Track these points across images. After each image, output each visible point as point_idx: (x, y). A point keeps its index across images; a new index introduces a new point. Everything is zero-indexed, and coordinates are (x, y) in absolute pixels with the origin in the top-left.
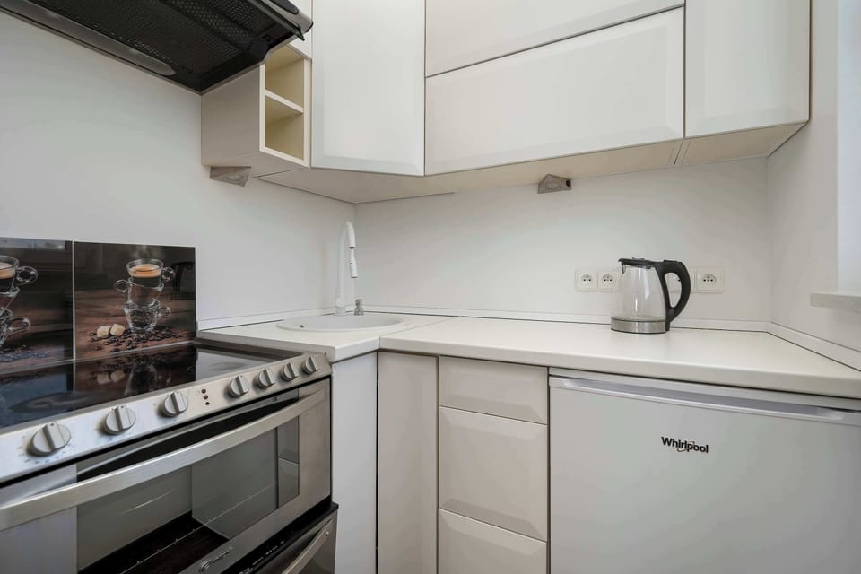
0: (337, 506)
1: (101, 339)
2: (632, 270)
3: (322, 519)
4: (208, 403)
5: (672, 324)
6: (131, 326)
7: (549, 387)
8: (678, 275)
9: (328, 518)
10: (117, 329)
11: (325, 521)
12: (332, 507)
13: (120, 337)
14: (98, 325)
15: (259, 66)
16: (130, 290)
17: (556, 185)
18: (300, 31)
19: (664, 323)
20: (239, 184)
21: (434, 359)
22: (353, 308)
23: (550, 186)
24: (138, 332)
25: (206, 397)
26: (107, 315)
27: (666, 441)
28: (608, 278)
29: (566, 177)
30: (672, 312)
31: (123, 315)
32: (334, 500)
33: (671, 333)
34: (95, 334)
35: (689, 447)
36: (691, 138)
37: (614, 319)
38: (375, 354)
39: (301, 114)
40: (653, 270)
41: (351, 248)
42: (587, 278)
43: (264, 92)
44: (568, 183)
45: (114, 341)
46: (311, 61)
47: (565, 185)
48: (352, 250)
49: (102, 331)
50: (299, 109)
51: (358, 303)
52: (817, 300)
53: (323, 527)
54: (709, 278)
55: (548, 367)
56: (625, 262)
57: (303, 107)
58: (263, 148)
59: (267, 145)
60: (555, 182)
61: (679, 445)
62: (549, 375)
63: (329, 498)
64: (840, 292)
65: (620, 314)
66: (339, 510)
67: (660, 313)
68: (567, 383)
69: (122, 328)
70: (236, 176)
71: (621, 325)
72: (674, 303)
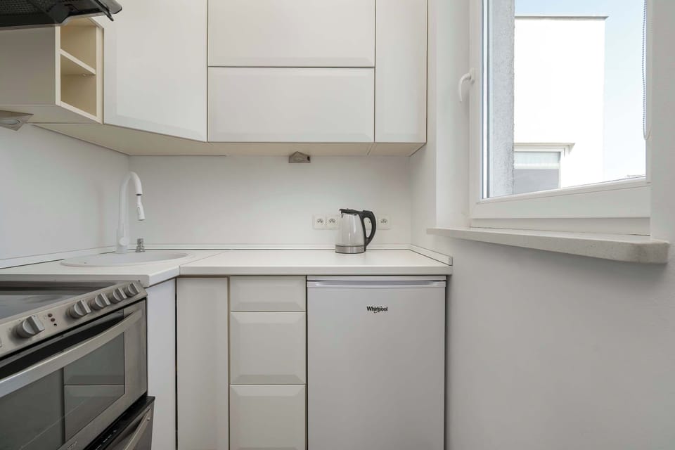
0: (153, 398)
2: (347, 216)
3: (144, 409)
4: (55, 324)
5: (367, 247)
7: (307, 288)
8: (370, 218)
9: (148, 407)
11: (146, 410)
12: (148, 400)
15: (54, 26)
17: (301, 159)
18: (108, 11)
19: (363, 247)
20: (12, 128)
21: (226, 279)
22: (135, 246)
23: (297, 159)
25: (53, 320)
27: (369, 309)
28: (332, 221)
29: (306, 153)
30: (368, 240)
32: (150, 394)
33: (367, 252)
35: (379, 309)
36: (378, 143)
37: (337, 246)
38: (173, 280)
39: (93, 75)
40: (358, 216)
41: (138, 195)
42: (320, 221)
43: (59, 52)
44: (309, 158)
46: (103, 30)
47: (306, 159)
48: (139, 197)
50: (92, 70)
51: (140, 242)
52: (430, 231)
53: (145, 415)
54: (384, 221)
55: (306, 276)
56: (343, 211)
57: (95, 69)
58: (58, 101)
59: (62, 100)
60: (300, 157)
61: (375, 309)
62: (307, 281)
63: (146, 393)
64: (438, 227)
65: (341, 243)
66: (155, 401)
67: (361, 242)
68: (318, 284)
70: (12, 120)
71: (341, 249)
72: (368, 236)
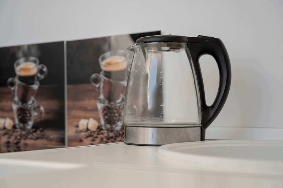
1: (81, 131)
6: (103, 122)
10: (92, 124)
13: (94, 132)
14: (79, 118)
16: (102, 85)
24: (108, 130)
26: (85, 109)
31: (96, 109)
34: (78, 126)
45: (90, 136)
49: (83, 123)
69: (97, 124)
